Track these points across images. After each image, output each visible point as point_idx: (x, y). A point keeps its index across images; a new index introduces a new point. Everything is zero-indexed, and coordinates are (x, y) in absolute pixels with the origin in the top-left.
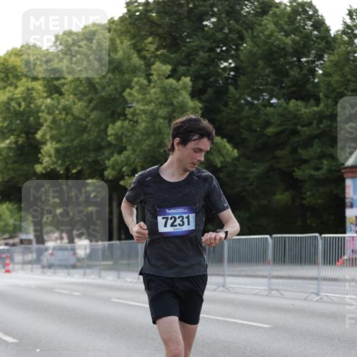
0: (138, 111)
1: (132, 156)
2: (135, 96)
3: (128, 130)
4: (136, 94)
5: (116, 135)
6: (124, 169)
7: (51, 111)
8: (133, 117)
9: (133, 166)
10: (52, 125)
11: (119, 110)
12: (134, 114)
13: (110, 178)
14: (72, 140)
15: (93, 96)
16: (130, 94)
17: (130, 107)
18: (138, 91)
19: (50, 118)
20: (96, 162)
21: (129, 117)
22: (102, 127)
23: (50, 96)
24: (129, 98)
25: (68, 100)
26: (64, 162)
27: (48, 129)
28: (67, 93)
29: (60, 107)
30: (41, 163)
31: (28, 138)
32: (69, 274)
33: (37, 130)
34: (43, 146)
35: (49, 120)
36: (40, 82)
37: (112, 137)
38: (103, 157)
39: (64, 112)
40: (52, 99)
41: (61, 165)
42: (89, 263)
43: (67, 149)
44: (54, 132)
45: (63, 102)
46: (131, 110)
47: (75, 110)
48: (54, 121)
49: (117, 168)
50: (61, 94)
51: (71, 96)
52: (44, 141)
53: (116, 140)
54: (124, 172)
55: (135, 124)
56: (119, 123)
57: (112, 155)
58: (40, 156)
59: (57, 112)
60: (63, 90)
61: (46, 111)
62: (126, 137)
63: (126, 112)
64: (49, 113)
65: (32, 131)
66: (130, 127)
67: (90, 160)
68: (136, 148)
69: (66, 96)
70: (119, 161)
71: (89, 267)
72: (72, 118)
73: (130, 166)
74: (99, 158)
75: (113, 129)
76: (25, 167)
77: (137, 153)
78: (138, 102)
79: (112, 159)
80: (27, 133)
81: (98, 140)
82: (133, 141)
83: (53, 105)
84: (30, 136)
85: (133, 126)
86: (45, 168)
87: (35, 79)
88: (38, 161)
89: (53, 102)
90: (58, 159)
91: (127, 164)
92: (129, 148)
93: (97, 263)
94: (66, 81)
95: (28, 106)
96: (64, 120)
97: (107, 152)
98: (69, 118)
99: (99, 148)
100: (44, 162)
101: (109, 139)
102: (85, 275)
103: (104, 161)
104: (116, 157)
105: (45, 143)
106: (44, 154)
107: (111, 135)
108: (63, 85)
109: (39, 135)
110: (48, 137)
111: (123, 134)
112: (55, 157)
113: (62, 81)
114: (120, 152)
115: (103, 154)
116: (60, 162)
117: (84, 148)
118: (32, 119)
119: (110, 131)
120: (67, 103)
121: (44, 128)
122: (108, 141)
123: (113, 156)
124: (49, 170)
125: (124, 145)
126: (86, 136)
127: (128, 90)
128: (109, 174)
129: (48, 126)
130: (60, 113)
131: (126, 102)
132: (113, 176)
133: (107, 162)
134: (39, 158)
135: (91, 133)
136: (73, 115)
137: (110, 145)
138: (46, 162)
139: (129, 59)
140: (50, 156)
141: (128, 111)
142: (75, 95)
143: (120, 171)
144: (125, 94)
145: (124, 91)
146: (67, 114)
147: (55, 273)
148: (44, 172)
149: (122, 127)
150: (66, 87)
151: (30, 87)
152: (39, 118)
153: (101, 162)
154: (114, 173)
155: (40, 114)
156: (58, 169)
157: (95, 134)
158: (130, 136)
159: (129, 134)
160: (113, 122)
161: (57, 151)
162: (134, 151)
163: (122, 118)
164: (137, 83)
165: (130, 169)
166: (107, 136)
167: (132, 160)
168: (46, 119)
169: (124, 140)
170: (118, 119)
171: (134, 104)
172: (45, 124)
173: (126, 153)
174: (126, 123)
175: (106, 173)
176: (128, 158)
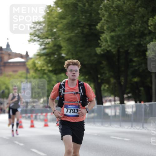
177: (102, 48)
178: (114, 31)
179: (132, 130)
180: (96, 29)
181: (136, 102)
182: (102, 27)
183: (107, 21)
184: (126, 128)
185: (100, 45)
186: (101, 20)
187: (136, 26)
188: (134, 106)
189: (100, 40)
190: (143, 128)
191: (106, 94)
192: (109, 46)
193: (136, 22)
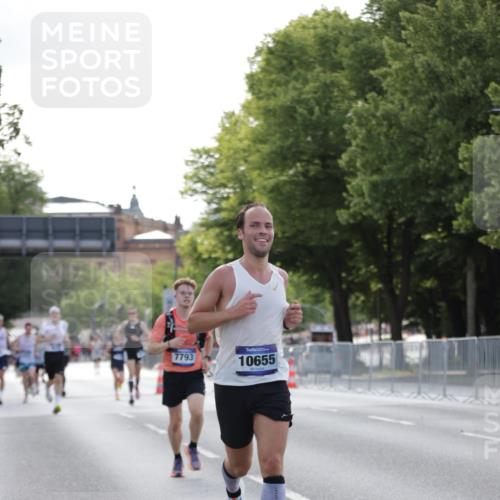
7: (363, 120)
11: (480, 118)
13: (462, 231)
14: (400, 169)
15: (437, 94)
16: (496, 92)
17: (497, 113)
19: (362, 132)
20: (438, 204)
21: (495, 128)
22: (451, 145)
23: (362, 95)
25: (392, 103)
26: (384, 204)
27: (359, 150)
28: (390, 90)
29: (378, 114)
30: (348, 208)
31: (324, 166)
32: (393, 391)
33: (343, 151)
34: (350, 179)
35: (361, 136)
36: (346, 72)
37: (466, 163)
38: (450, 196)
39: (386, 123)
40: (366, 100)
41: (380, 210)
42: (426, 372)
43: (390, 184)
45: (385, 106)
46: (498, 118)
47: (403, 119)
48: (369, 137)
50: (381, 92)
51: (398, 95)
52: (352, 170)
57: (465, 192)
58: (345, 195)
59: (374, 122)
60: (384, 85)
61: (355, 120)
63: (490, 121)
64: (360, 125)
65: (332, 154)
69: (388, 95)
71: (426, 379)
72: (398, 131)
74: (443, 199)
75: (466, 149)
76: (321, 214)
79: (466, 201)
80: (323, 158)
81: (443, 168)
83: (367, 110)
84: (329, 162)
86: (353, 216)
87: (337, 66)
88: (342, 204)
89: (367, 105)
90: (375, 200)
95: (325, 113)
96: (386, 135)
97: (457, 189)
98: (394, 132)
99: (445, 182)
100: (352, 205)
101: (461, 166)
103: (452, 202)
105: (354, 175)
106: (351, 192)
107: (465, 159)
108: (385, 76)
109: (343, 161)
110: (358, 164)
112: (370, 196)
113: (383, 70)
115: (451, 191)
116: (378, 205)
117: (419, 181)
118: (331, 133)
119: (462, 154)
120: (390, 106)
121: (352, 149)
122: (460, 170)
123: (467, 196)
124: (359, 218)
126: (422, 162)
127: (493, 85)
128: (460, 225)
129: (358, 146)
130: (379, 125)
131: (489, 104)
132: (466, 229)
133: (457, 205)
134: (344, 199)
135: (431, 157)
136: (400, 127)
137: (462, 176)
138: (355, 205)
140: (362, 195)
141: (493, 119)
142: (405, 93)
144: (489, 91)
145: (487, 86)
146: (390, 126)
148: (351, 221)
150: (389, 79)
151: (328, 81)
152: (343, 132)
153: (448, 205)
154: (467, 223)
155: (346, 126)
156: (376, 217)
157: (438, 158)
160: (469, 139)
161: (374, 186)
163: (484, 131)
166: (458, 161)
168: (356, 134)
170: (477, 133)
172: (354, 143)
175: (455, 223)
177: (352, 210)
178: (378, 171)
179: (419, 401)
180: (337, 167)
182: (351, 162)
183: (364, 149)
184: (406, 396)
185: (346, 203)
186: (350, 145)
187: (429, 160)
188: (425, 344)
189: (346, 191)
190: (445, 396)
191: (359, 317)
192: (368, 206)
193: (430, 152)
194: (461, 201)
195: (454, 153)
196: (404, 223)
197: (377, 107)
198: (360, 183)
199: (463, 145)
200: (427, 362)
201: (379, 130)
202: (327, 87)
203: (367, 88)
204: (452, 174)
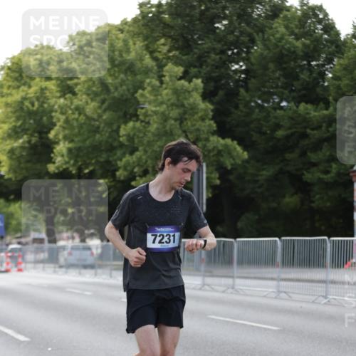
0: (150, 112)
1: (144, 157)
2: (146, 97)
3: (140, 131)
4: (148, 95)
5: (128, 136)
6: (136, 170)
7: (64, 110)
8: (145, 118)
9: (145, 167)
10: (65, 125)
11: (131, 111)
12: (146, 115)
13: (122, 178)
14: (85, 141)
15: (106, 96)
16: (142, 95)
17: (142, 108)
18: (150, 93)
19: (63, 118)
20: (108, 162)
21: (141, 117)
22: (115, 127)
23: (63, 96)
24: (141, 100)
25: (81, 100)
26: (76, 161)
27: (61, 129)
28: (80, 93)
29: (72, 107)
30: (54, 163)
31: (41, 138)
32: (80, 274)
33: (50, 129)
34: (56, 146)
35: (62, 120)
36: (54, 82)
37: (124, 138)
38: (115, 157)
39: (77, 113)
40: (65, 99)
41: (74, 165)
42: (100, 262)
43: (79, 149)
44: (67, 132)
45: (76, 102)
46: (143, 111)
47: (88, 110)
48: (67, 121)
49: (129, 168)
50: (74, 94)
51: (84, 96)
52: (57, 140)
53: (128, 140)
54: (135, 173)
55: (147, 125)
56: (131, 124)
57: (124, 155)
58: (52, 155)
59: (70, 112)
60: (76, 90)
61: (59, 111)
62: (138, 137)
63: (138, 113)
64: (62, 113)
65: (45, 130)
66: (142, 128)
67: (102, 160)
68: (147, 149)
69: (79, 96)
70: (131, 161)
71: (100, 267)
72: (84, 118)
73: (142, 166)
74: (111, 159)
75: (125, 129)
76: (38, 166)
77: (149, 154)
78: (150, 103)
79: (124, 160)
80: (40, 133)
81: (110, 140)
82: (145, 142)
83: (66, 105)
84: (44, 135)
85: (144, 127)
86: (58, 168)
87: (49, 79)
88: (51, 161)
89: (66, 102)
90: (70, 159)
91: (138, 165)
92: (141, 148)
93: (108, 263)
94: (79, 81)
95: (41, 106)
96: (77, 120)
97: (119, 153)
98: (82, 118)
99: (111, 149)
100: (57, 161)
101: (121, 139)
102: (96, 275)
103: (116, 161)
104: (127, 158)
105: (57, 143)
106: (56, 154)
107: (124, 135)
108: (76, 84)
109: (52, 135)
110: (61, 137)
111: (134, 135)
112: (68, 157)
113: (76, 81)
114: (132, 153)
115: (115, 154)
116: (72, 162)
117: (96, 148)
118: (45, 118)
119: (122, 132)
120: (80, 103)
121: (57, 128)
122: (120, 142)
123: (125, 157)
124: (61, 169)
125: (136, 146)
126: (98, 136)
127: (140, 91)
128: (120, 175)
129: (60, 126)
130: (73, 113)
131: (138, 103)
132: (124, 177)
133: (119, 162)
134: (52, 158)
135: (103, 133)
136: (85, 115)
137: (121, 145)
138: (59, 162)
139: (141, 60)
140: (63, 156)
141: (140, 112)
142: (88, 95)
143: (132, 172)
144: (137, 95)
145: (136, 92)
146: (80, 114)
147: (66, 273)
148: (57, 171)
149: (134, 128)
150: (79, 87)
151: (43, 87)
152: (52, 117)
153: (113, 163)
154: (126, 173)
155: (53, 114)
156: (71, 169)
157: (107, 134)
158: (142, 137)
159: (141, 135)
160: (126, 123)
161: (70, 150)
162: (146, 151)
163: (134, 119)
164: (149, 84)
165: (142, 169)
166: (119, 136)
167: (144, 161)
168: (59, 119)
169: (136, 141)
170: (130, 119)
171: (147, 106)
172: (58, 124)
173: (138, 154)
174: (138, 124)
175: (118, 173)
176: (140, 159)
177: (57, 165)
178: (72, 141)
179: (96, 280)
180: (48, 138)
181: (102, 241)
182: (56, 135)
183: (64, 128)
184: (88, 277)
185: (53, 160)
186: (55, 125)
187: (102, 135)
188: (100, 246)
189: (53, 152)
190: (111, 277)
192: (67, 163)
193: (103, 131)
194: (121, 160)
195: (117, 131)
196: (88, 173)
197: (72, 103)
198: (62, 148)
199: (123, 126)
200: (101, 256)
201: (73, 116)
202: (43, 90)
203: (66, 92)
204: (115, 144)
